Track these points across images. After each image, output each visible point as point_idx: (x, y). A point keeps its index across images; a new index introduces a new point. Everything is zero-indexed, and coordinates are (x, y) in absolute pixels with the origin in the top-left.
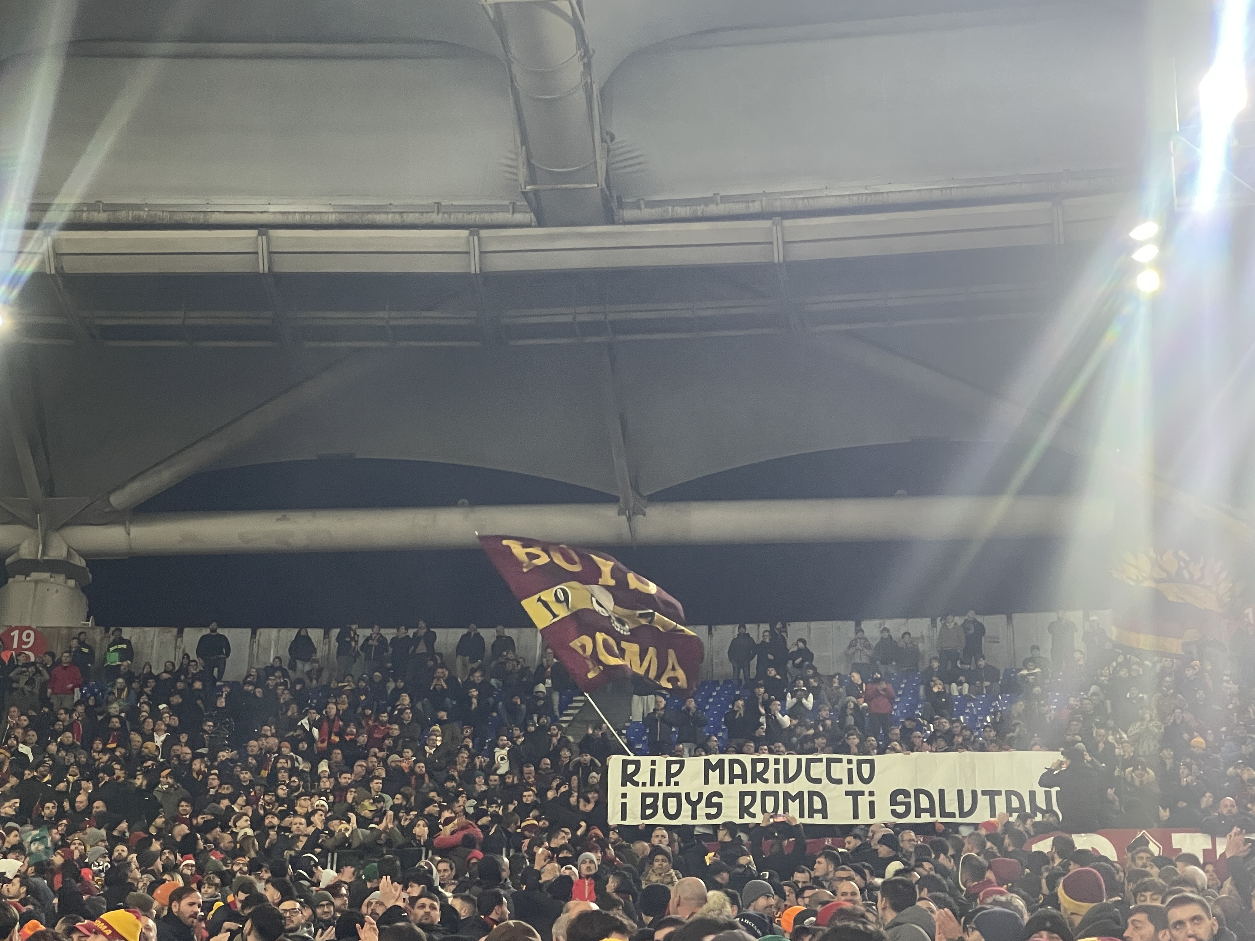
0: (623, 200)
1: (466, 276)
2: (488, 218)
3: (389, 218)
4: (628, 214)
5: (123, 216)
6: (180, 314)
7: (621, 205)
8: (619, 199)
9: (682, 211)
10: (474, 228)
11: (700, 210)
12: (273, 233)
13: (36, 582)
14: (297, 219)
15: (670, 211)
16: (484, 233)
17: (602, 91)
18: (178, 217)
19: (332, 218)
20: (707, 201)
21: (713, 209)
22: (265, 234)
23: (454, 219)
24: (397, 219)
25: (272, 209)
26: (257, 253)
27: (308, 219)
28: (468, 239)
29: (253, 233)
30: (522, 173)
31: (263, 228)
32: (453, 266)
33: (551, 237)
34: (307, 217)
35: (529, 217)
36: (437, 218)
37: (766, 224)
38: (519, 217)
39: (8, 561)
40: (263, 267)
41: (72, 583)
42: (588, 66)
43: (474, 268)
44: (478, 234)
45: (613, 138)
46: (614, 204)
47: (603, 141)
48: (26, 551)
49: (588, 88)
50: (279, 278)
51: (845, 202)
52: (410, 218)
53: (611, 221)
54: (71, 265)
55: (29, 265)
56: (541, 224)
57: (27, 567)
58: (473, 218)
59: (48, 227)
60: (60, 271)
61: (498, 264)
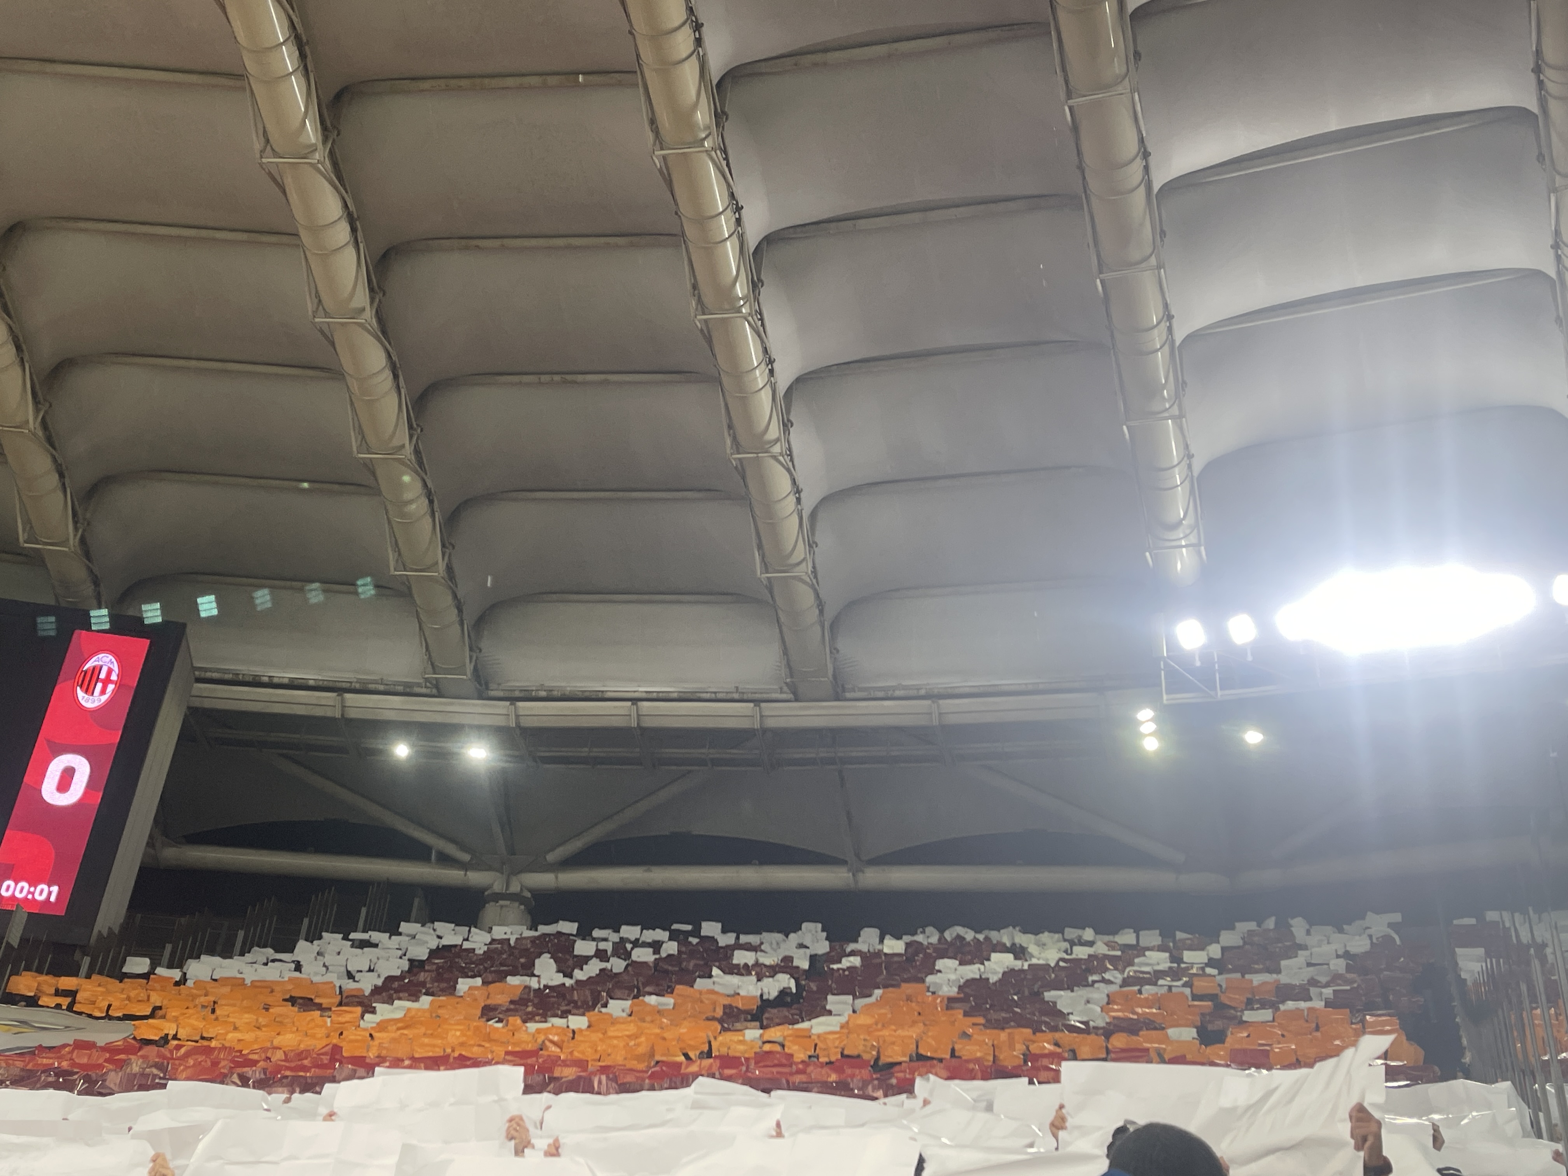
0: (846, 686)
1: (752, 730)
2: (765, 696)
3: (707, 696)
4: (848, 695)
5: (555, 693)
6: (588, 749)
7: (844, 690)
8: (843, 686)
9: (880, 694)
10: (757, 702)
11: (887, 693)
12: (640, 703)
13: (502, 907)
14: (655, 695)
15: (872, 694)
16: (763, 705)
17: (830, 625)
19: (675, 695)
20: (894, 688)
21: (898, 693)
22: (636, 704)
23: (745, 697)
24: (712, 696)
25: (641, 689)
26: (630, 715)
28: (753, 708)
29: (629, 703)
30: (785, 671)
31: (635, 701)
32: (745, 724)
33: (801, 708)
34: (661, 695)
35: (791, 696)
36: (736, 696)
38: (784, 696)
39: (486, 893)
40: (634, 724)
41: (522, 907)
42: (821, 612)
43: (757, 726)
44: (759, 706)
45: (838, 651)
46: (839, 690)
47: (831, 652)
48: (498, 887)
49: (822, 624)
50: (643, 731)
52: (720, 696)
53: (837, 699)
54: (526, 722)
55: (501, 722)
56: (797, 700)
57: (497, 897)
58: (757, 696)
59: (513, 700)
60: (518, 725)
61: (771, 723)
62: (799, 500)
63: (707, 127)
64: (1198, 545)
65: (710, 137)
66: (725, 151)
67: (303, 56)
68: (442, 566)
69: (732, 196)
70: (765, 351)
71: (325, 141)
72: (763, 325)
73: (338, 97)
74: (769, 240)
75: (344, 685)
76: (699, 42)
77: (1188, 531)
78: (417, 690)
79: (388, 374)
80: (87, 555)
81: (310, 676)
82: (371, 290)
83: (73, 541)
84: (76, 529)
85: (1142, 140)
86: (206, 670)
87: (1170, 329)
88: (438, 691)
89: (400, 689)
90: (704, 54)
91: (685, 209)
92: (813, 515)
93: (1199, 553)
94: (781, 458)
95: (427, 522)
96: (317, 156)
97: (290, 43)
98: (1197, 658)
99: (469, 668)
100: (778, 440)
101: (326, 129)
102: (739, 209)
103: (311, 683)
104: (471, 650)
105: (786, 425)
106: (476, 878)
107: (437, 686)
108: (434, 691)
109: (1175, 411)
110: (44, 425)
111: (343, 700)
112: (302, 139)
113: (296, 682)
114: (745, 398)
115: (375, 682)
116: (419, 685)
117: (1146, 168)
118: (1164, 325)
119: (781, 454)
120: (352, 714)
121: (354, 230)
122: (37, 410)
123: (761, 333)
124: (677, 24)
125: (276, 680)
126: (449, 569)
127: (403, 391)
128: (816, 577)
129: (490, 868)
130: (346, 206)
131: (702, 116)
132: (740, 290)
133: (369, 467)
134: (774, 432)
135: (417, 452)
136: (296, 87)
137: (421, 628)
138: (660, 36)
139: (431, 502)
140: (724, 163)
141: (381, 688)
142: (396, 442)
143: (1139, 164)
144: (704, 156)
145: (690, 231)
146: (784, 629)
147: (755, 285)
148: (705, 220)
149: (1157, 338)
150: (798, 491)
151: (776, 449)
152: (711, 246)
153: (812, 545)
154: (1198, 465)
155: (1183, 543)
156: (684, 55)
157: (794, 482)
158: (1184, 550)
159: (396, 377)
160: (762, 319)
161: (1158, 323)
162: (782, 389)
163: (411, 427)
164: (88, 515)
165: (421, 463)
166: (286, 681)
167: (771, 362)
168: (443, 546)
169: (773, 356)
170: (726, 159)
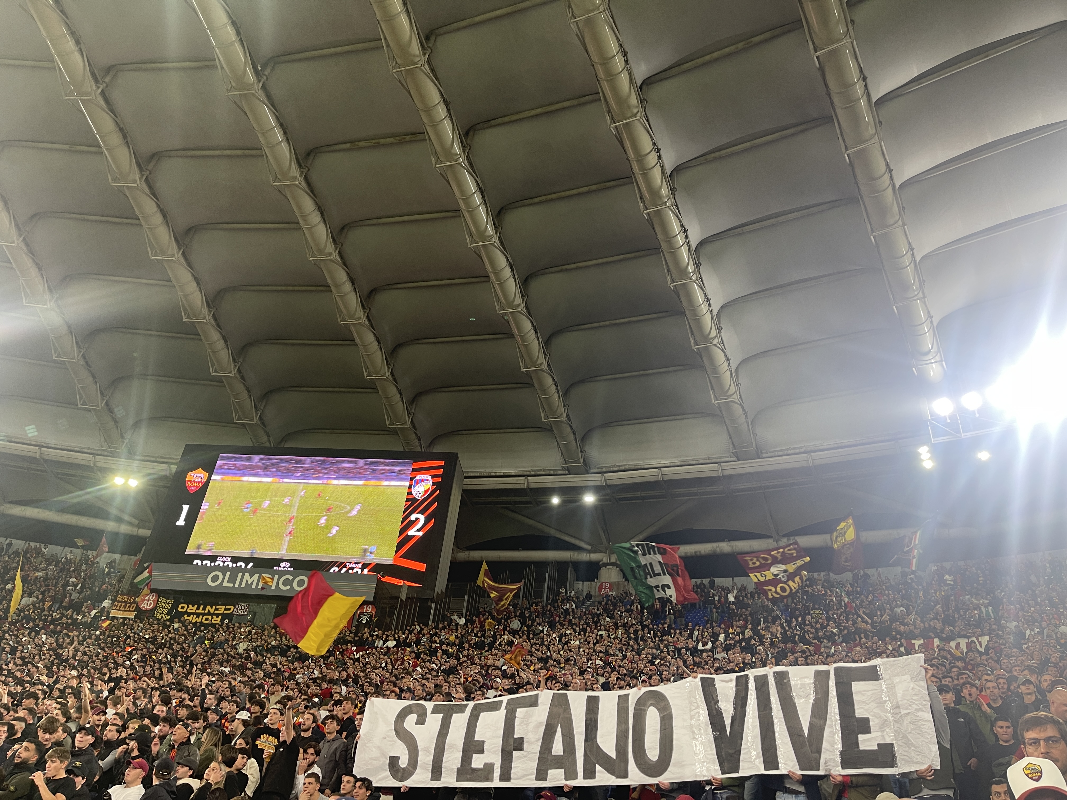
0: (763, 451)
1: (718, 477)
2: (723, 460)
3: (694, 462)
4: (764, 455)
5: (621, 468)
6: (639, 493)
7: (762, 453)
8: (761, 451)
9: (780, 453)
10: (719, 463)
11: (785, 452)
12: (662, 469)
13: (608, 569)
14: (668, 465)
15: (777, 454)
16: (722, 464)
17: (752, 423)
18: (636, 467)
19: (678, 464)
20: (787, 450)
21: (789, 452)
22: (660, 470)
23: (713, 461)
24: (697, 462)
25: (661, 463)
26: (658, 475)
27: (672, 464)
28: (718, 466)
29: (657, 470)
30: (731, 447)
31: (659, 468)
32: (714, 474)
33: (741, 464)
35: (735, 459)
36: (708, 461)
37: (806, 455)
38: (732, 459)
39: (600, 563)
40: (660, 479)
42: (746, 416)
43: (720, 474)
44: (720, 465)
45: (756, 434)
46: (760, 453)
47: (753, 435)
48: (605, 560)
49: (747, 423)
50: (666, 481)
51: (829, 447)
52: (701, 462)
53: (759, 458)
54: (609, 483)
55: (598, 483)
56: (739, 461)
57: (605, 565)
58: (718, 460)
59: (603, 473)
60: (606, 484)
61: (727, 473)
62: (729, 364)
63: (667, 196)
64: (941, 361)
65: (670, 200)
66: (677, 206)
67: (483, 197)
68: (565, 415)
69: (682, 225)
70: (705, 295)
71: (496, 233)
72: (703, 283)
73: (499, 212)
74: (702, 243)
75: (528, 473)
76: (659, 157)
77: (934, 355)
78: (559, 472)
79: (533, 332)
80: (414, 427)
81: (512, 471)
82: (522, 295)
83: (409, 422)
84: (409, 417)
85: (887, 164)
86: (468, 472)
87: (913, 255)
88: (569, 472)
89: (552, 472)
90: (663, 163)
91: (660, 236)
92: (737, 370)
93: (942, 366)
94: (718, 345)
95: (556, 396)
96: (494, 240)
97: (477, 192)
98: (948, 418)
99: (582, 460)
100: (716, 336)
101: (496, 227)
102: (686, 231)
103: (513, 474)
104: (581, 451)
105: (719, 329)
106: (594, 557)
107: (568, 470)
108: (567, 472)
109: (921, 295)
110: (392, 373)
111: (528, 480)
112: (487, 234)
113: (507, 474)
114: (698, 321)
115: (541, 470)
116: (560, 470)
117: (891, 177)
118: (910, 253)
119: (718, 343)
120: (533, 486)
121: (512, 270)
122: (389, 368)
123: (702, 288)
124: (648, 151)
125: (497, 474)
126: (568, 416)
127: (540, 338)
128: (741, 400)
129: (601, 552)
130: (508, 260)
131: (665, 191)
132: (690, 269)
133: (528, 374)
134: (714, 333)
135: (548, 365)
136: (482, 211)
137: (558, 444)
138: (641, 158)
139: (557, 386)
140: (677, 211)
141: (543, 473)
142: (539, 362)
143: (887, 176)
144: (667, 209)
145: (664, 245)
146: (729, 427)
147: (698, 265)
148: (670, 239)
149: (907, 260)
150: (728, 360)
151: (716, 341)
152: (674, 252)
153: (738, 385)
154: (936, 322)
155: (933, 361)
156: (653, 165)
157: (726, 356)
158: (933, 365)
159: (536, 332)
160: (702, 281)
161: (906, 253)
162: (715, 313)
163: (545, 354)
164: (413, 411)
165: (551, 370)
166: (502, 474)
167: (709, 300)
168: (564, 406)
169: (709, 297)
170: (678, 209)
